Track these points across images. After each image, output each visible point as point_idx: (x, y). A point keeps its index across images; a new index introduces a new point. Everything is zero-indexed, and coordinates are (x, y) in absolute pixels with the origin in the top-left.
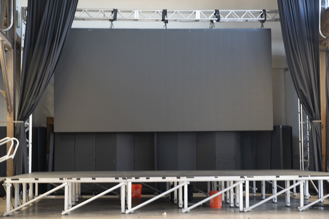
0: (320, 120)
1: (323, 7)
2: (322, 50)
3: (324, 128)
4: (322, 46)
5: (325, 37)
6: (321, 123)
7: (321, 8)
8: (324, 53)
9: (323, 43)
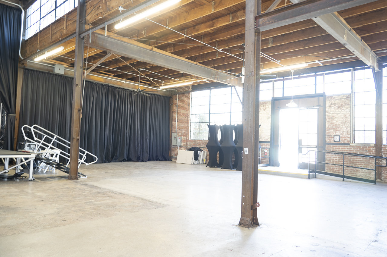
0: (15, 114)
1: (23, 38)
2: (20, 68)
3: (18, 120)
4: (20, 65)
5: (23, 59)
6: (15, 116)
7: (22, 39)
8: (22, 70)
9: (22, 62)
